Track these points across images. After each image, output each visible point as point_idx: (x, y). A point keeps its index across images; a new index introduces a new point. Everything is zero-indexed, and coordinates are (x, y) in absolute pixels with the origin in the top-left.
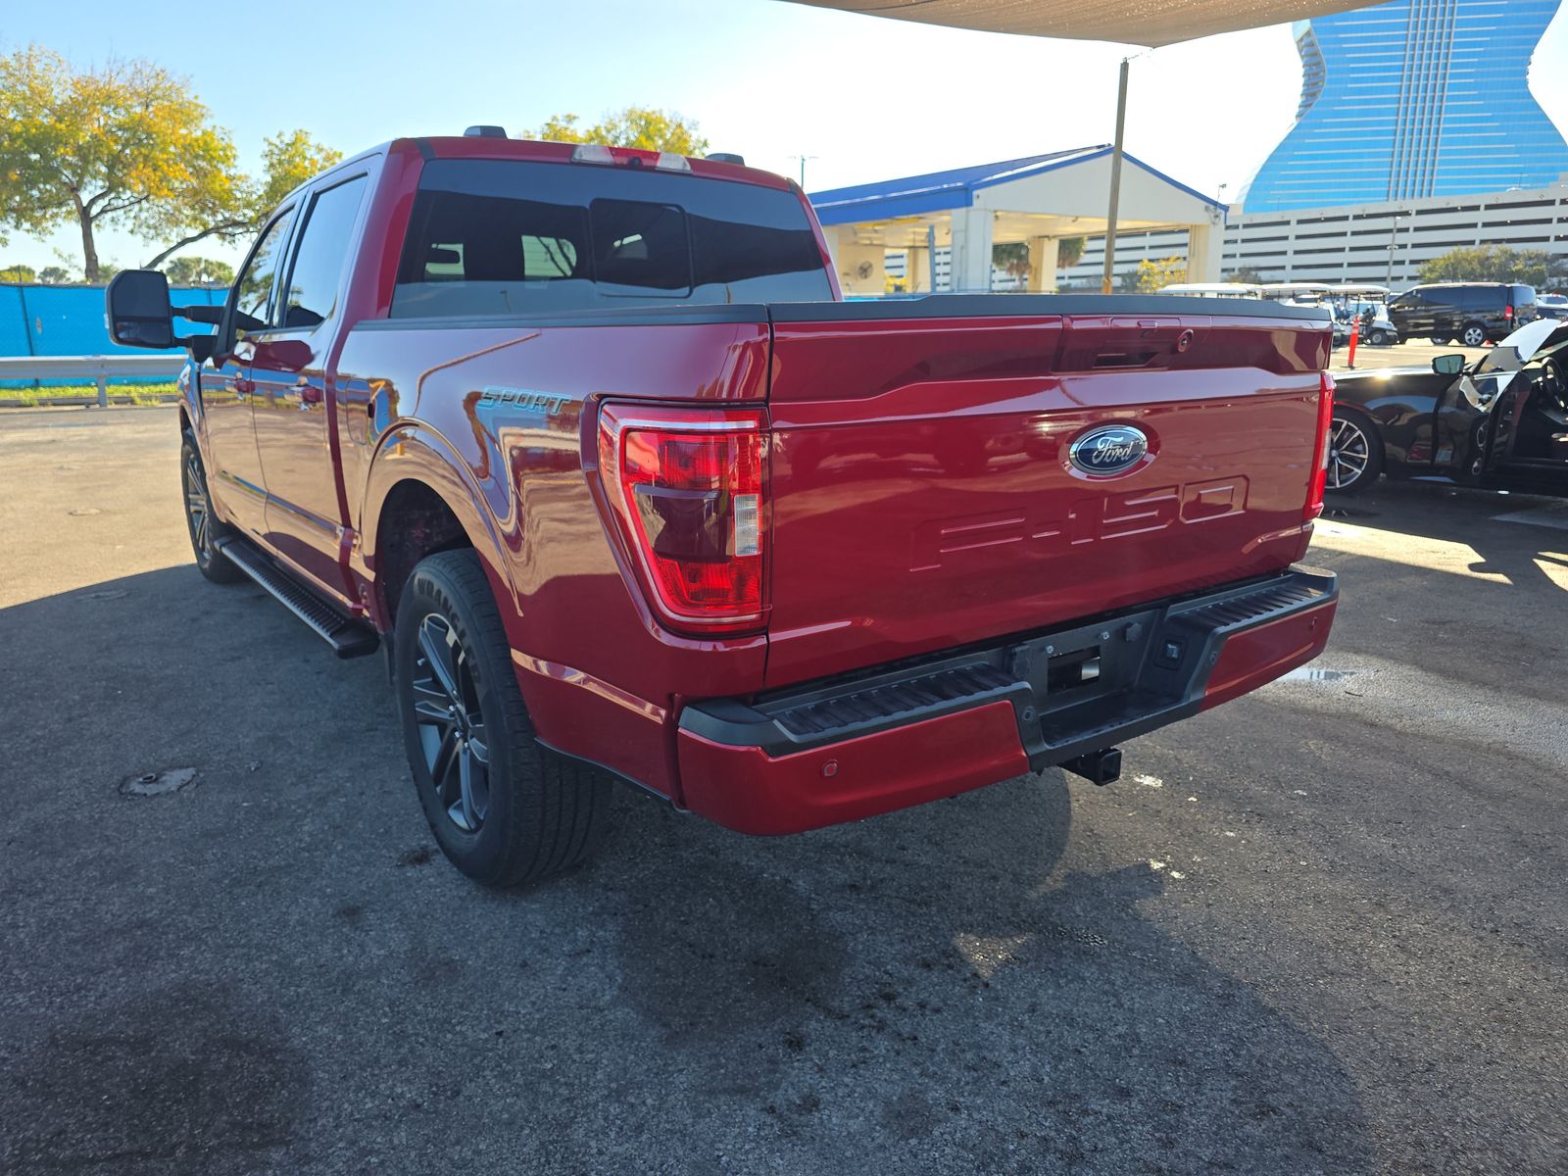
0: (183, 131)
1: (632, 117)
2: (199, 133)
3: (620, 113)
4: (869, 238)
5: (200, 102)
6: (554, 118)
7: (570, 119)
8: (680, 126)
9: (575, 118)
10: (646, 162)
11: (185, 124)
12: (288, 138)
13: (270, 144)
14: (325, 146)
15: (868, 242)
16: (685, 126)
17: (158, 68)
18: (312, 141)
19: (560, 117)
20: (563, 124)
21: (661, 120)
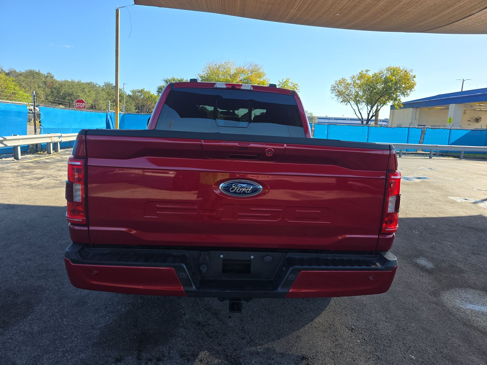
0: (259, 80)
1: (388, 69)
2: (262, 80)
3: (385, 68)
4: (480, 108)
5: (264, 72)
6: (362, 71)
7: (367, 71)
8: (406, 71)
9: (369, 70)
10: (237, 87)
11: (259, 78)
12: (284, 81)
13: (280, 82)
14: (294, 82)
15: (479, 110)
16: (408, 70)
17: (255, 64)
18: (290, 81)
19: (364, 71)
20: (365, 73)
21: (399, 69)
